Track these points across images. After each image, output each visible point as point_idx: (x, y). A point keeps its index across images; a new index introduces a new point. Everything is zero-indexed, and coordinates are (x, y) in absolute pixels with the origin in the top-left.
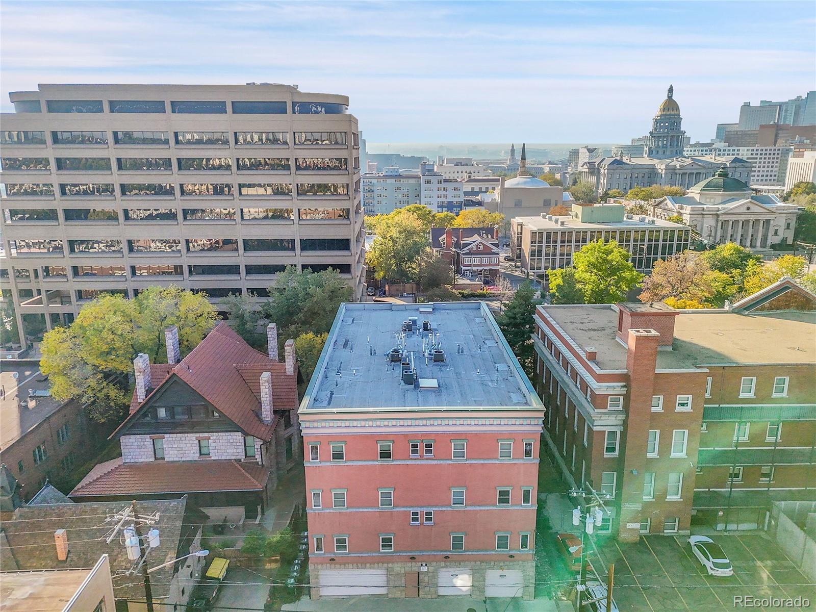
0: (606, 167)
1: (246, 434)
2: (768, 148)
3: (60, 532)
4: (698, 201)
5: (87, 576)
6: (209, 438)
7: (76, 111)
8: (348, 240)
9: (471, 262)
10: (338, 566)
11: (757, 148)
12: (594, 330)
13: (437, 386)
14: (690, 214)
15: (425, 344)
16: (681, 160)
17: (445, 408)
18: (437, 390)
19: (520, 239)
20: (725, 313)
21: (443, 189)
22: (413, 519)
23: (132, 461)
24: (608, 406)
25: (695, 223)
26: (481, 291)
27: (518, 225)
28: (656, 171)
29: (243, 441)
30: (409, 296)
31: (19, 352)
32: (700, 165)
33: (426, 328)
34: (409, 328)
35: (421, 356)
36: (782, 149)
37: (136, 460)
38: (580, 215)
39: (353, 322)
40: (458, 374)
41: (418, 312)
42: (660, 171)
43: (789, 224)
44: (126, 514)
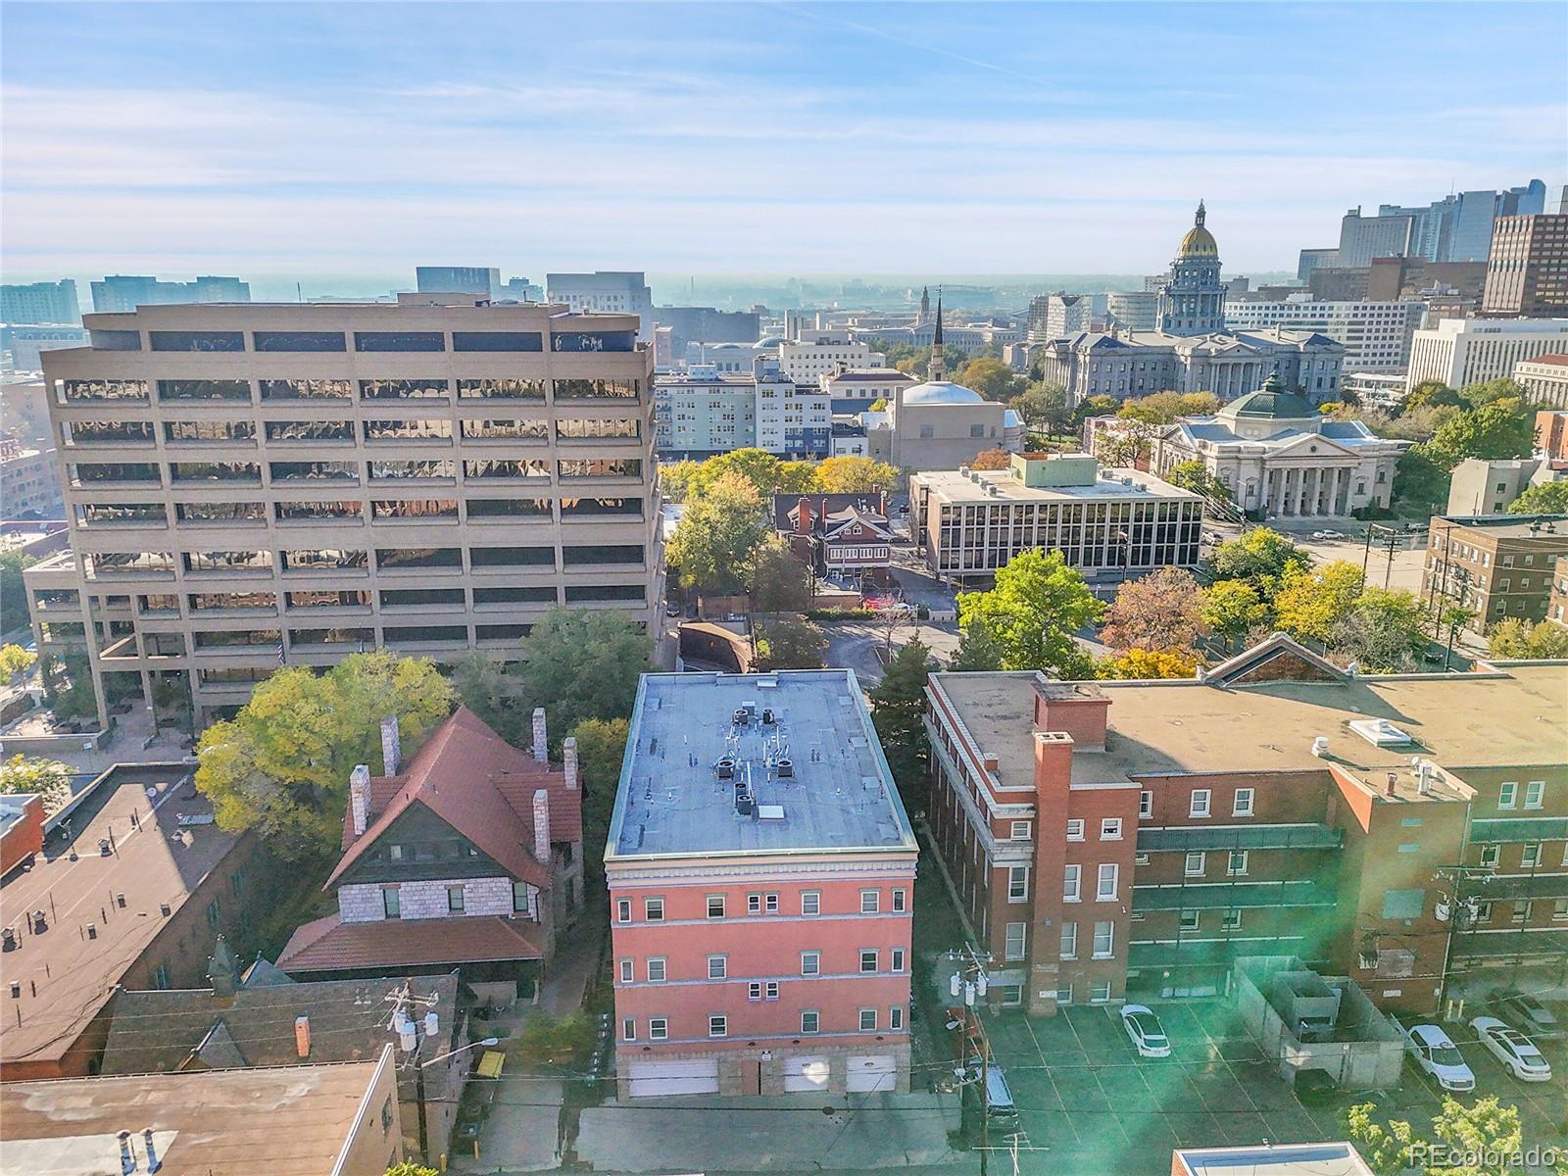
0: (1088, 351)
1: (515, 880)
2: (1384, 304)
3: (302, 1021)
4: (1233, 433)
5: (377, 1069)
6: (463, 886)
7: (198, 347)
8: (641, 547)
9: (840, 556)
10: (653, 1056)
11: (1365, 305)
12: (1005, 717)
13: (782, 816)
14: (1218, 458)
15: (764, 747)
16: (1220, 339)
17: (793, 851)
18: (782, 823)
19: (925, 512)
20: (1197, 685)
21: (794, 407)
22: (752, 994)
23: (354, 920)
24: (1012, 833)
25: (1226, 472)
26: (859, 610)
27: (922, 489)
28: (1176, 358)
29: (511, 889)
30: (738, 619)
31: (97, 735)
32: (1251, 350)
33: (767, 720)
34: (743, 720)
35: (761, 767)
36: (1409, 305)
37: (360, 919)
38: (1024, 474)
39: (660, 708)
40: (811, 795)
41: (755, 689)
42: (1182, 359)
43: (1382, 474)
44: (400, 996)
